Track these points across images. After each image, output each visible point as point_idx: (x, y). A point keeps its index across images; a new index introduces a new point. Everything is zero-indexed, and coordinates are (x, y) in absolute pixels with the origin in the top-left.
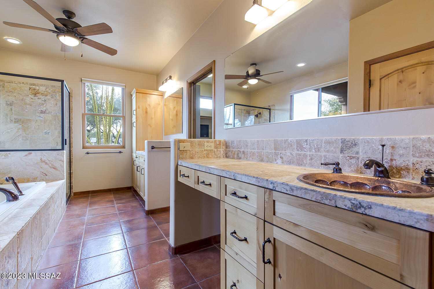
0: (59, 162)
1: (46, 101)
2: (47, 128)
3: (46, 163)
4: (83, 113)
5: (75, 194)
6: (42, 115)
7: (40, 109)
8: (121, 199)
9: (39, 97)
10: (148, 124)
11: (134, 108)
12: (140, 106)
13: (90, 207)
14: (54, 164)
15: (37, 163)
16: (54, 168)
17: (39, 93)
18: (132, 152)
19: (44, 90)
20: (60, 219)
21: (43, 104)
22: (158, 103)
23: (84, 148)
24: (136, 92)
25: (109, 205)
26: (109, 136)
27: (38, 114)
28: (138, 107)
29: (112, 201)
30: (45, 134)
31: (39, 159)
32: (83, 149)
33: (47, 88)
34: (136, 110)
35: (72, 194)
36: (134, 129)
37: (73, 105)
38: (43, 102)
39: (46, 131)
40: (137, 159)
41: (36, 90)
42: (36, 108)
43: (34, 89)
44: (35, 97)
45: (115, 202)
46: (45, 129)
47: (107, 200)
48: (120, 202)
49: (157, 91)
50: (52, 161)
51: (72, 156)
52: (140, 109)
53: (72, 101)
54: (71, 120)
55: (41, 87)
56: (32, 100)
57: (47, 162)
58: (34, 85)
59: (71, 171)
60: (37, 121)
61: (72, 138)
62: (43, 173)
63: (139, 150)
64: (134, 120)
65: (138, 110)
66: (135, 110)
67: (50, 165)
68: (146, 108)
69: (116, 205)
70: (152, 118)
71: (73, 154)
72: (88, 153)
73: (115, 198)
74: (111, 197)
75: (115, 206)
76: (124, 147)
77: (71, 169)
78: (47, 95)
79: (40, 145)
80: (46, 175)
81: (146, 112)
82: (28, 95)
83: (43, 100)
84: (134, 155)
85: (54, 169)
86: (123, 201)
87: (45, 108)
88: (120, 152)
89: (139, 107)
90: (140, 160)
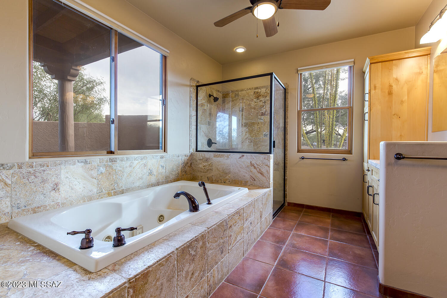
0: (265, 167)
1: (265, 102)
2: (266, 130)
3: (255, 167)
4: (299, 109)
5: (289, 204)
6: (262, 117)
7: (261, 112)
8: (340, 232)
9: (261, 100)
10: (393, 113)
11: (367, 90)
12: (377, 85)
13: (296, 230)
14: (261, 169)
15: (248, 167)
16: (261, 173)
17: (260, 96)
18: (363, 161)
19: (264, 92)
20: (258, 237)
21: (263, 106)
22: (418, 71)
23: (299, 151)
24: (371, 64)
25: (319, 235)
26: (332, 137)
27: (259, 117)
28: (373, 87)
29: (326, 230)
30: (265, 137)
31: (249, 162)
32: (297, 153)
33: (266, 89)
34: (370, 93)
35: (286, 204)
36: (366, 123)
37: (289, 102)
38: (263, 104)
39: (265, 133)
40: (369, 173)
41: (258, 93)
42: (258, 111)
43: (257, 93)
44: (257, 100)
45: (330, 233)
46: (264, 131)
47: (321, 225)
48: (337, 235)
49: (415, 48)
50: (259, 166)
51: (287, 160)
52: (377, 91)
53: (288, 98)
54: (287, 119)
55: (262, 89)
56: (256, 104)
57: (256, 165)
58: (257, 89)
59: (286, 178)
60: (258, 123)
61: (287, 140)
62: (252, 177)
63: (374, 159)
64: (366, 110)
65: (373, 92)
66: (368, 92)
67: (258, 170)
68: (391, 86)
69: (330, 241)
70: (402, 102)
71: (288, 158)
72: (303, 158)
73: (332, 225)
74: (328, 220)
75: (327, 241)
76: (350, 152)
77: (286, 175)
78: (266, 96)
79: (260, 147)
80: (255, 180)
81: (390, 93)
82: (253, 100)
83: (264, 101)
84: (366, 165)
85: (261, 175)
86: (343, 237)
87: (264, 110)
88: (344, 159)
89: (375, 88)
90: (373, 176)
